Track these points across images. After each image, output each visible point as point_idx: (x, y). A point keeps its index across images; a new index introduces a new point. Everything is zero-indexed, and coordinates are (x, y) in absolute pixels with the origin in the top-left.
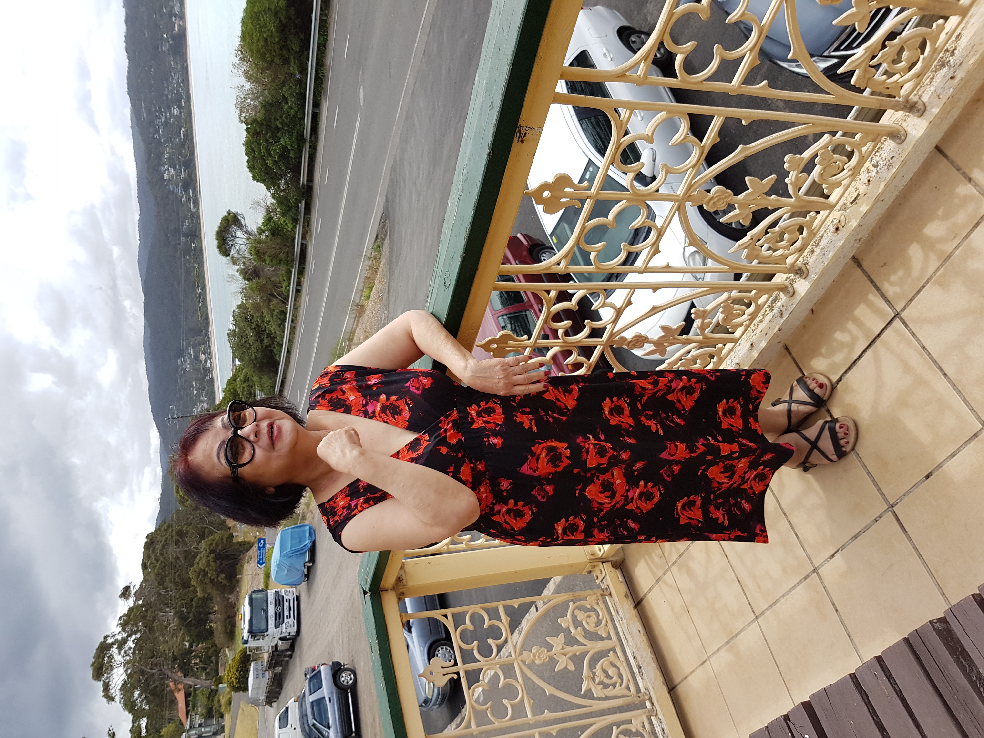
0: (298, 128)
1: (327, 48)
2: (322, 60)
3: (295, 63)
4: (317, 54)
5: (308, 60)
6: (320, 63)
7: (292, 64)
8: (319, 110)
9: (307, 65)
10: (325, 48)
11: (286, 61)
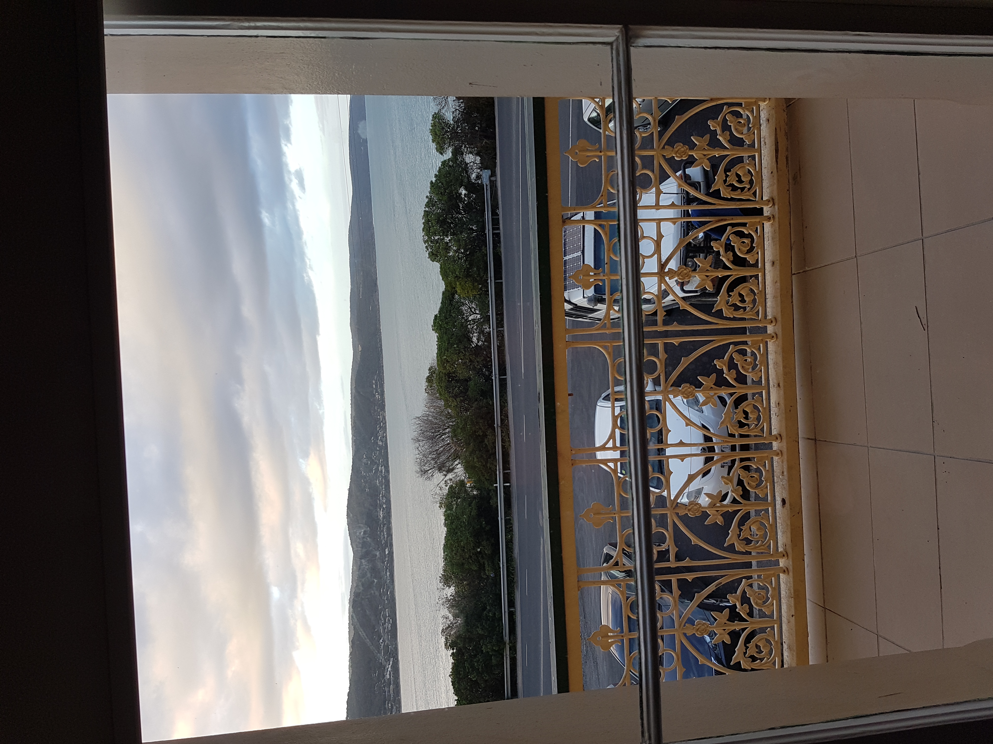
0: (497, 629)
1: (514, 543)
2: (511, 556)
3: (489, 565)
4: (506, 553)
5: (500, 561)
6: (510, 559)
7: (487, 568)
8: (515, 608)
9: (499, 565)
10: (513, 543)
11: (482, 567)
